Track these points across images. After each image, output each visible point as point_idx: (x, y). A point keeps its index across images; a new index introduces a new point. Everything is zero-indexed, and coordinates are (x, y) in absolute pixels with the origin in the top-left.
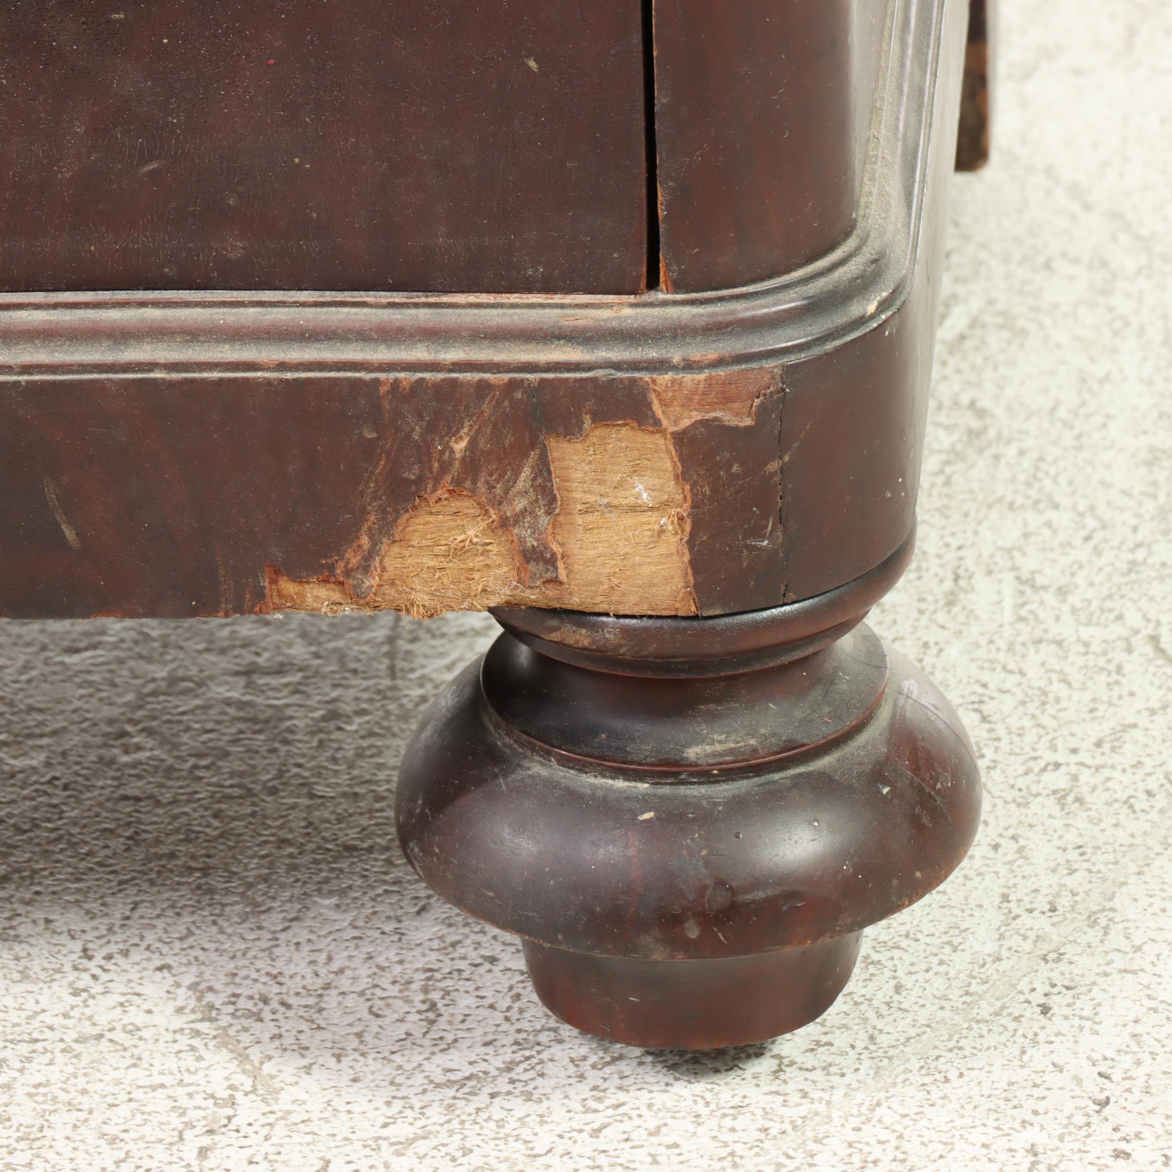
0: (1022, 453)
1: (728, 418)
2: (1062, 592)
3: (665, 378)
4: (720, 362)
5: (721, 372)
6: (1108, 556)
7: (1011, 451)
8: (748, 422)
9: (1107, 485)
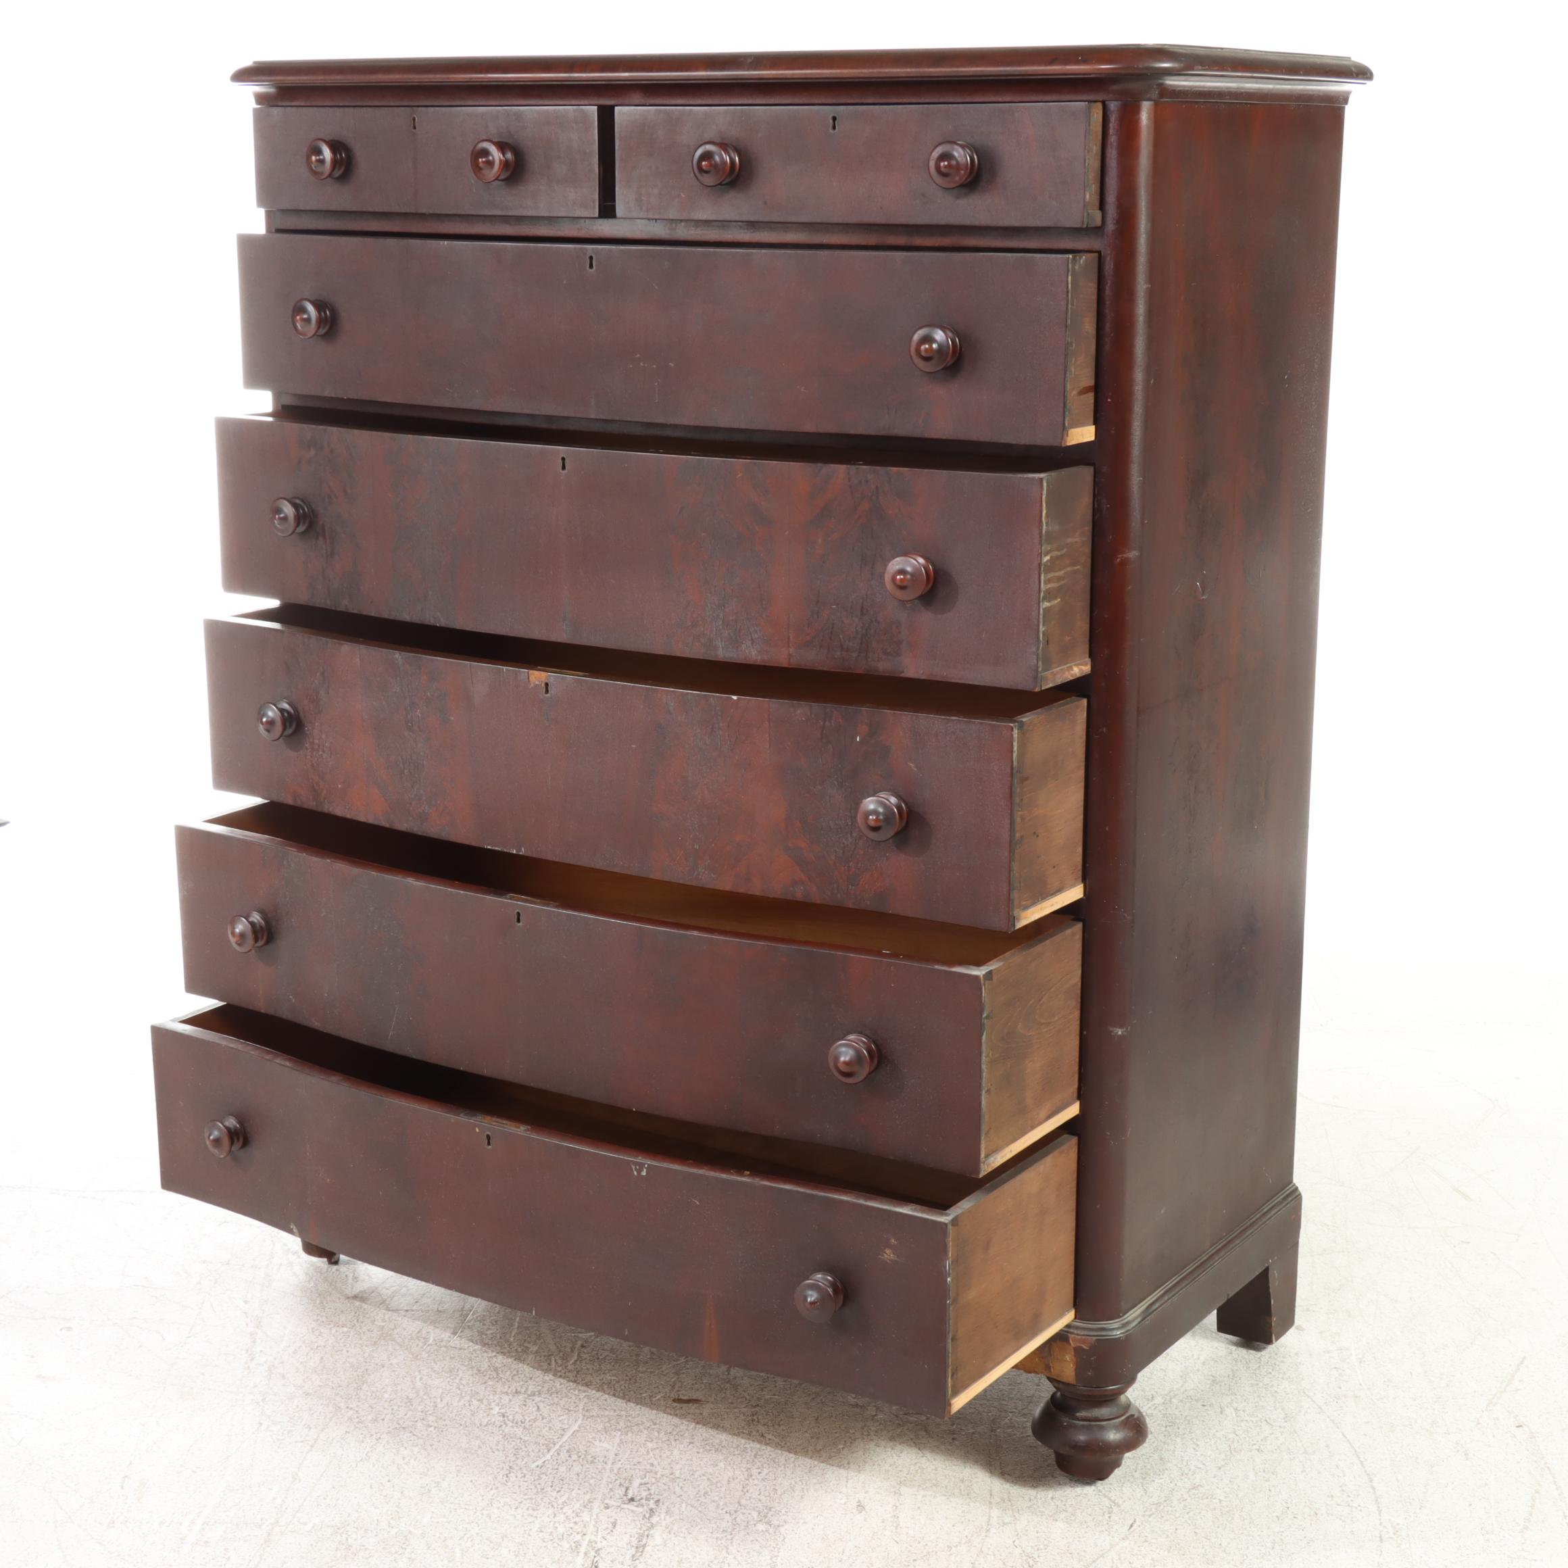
0: (1225, 1384)
1: (1085, 1347)
2: (1244, 1411)
3: (1073, 1336)
4: (1083, 1335)
5: (1083, 1337)
6: (1250, 1405)
7: (1223, 1384)
8: (1087, 1348)
9: (1245, 1391)
